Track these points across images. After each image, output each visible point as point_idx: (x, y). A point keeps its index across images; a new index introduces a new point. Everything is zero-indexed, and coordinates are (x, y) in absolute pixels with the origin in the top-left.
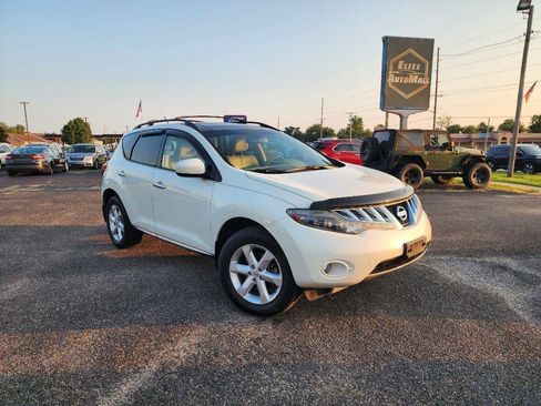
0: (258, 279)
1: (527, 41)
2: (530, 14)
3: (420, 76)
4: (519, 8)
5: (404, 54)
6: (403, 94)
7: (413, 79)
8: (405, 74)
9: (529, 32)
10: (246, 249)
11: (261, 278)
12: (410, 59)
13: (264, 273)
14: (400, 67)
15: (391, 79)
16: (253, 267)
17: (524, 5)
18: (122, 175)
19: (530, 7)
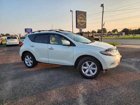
0: (90, 70)
1: (103, 13)
2: (103, 8)
3: (84, 20)
4: (101, 6)
5: (81, 15)
6: (81, 24)
7: (83, 21)
8: (81, 20)
9: (103, 11)
10: (87, 63)
11: (91, 69)
12: (82, 16)
13: (92, 68)
14: (80, 18)
15: (78, 21)
16: (89, 67)
17: (102, 6)
18: (32, 46)
19: (103, 6)
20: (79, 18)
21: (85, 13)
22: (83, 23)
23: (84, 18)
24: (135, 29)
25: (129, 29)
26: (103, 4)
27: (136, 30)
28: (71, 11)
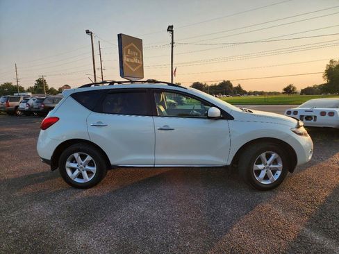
1: (172, 47)
2: (172, 34)
3: (138, 59)
4: (168, 30)
5: (130, 45)
6: (131, 68)
7: (135, 60)
8: (131, 57)
9: (173, 43)
12: (132, 49)
15: (125, 59)
17: (170, 29)
18: (99, 125)
19: (172, 31)
20: (127, 54)
21: (139, 42)
22: (136, 64)
23: (139, 54)
24: (214, 84)
25: (204, 84)
26: (172, 27)
27: (215, 86)
28: (88, 32)
